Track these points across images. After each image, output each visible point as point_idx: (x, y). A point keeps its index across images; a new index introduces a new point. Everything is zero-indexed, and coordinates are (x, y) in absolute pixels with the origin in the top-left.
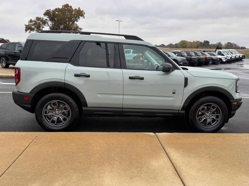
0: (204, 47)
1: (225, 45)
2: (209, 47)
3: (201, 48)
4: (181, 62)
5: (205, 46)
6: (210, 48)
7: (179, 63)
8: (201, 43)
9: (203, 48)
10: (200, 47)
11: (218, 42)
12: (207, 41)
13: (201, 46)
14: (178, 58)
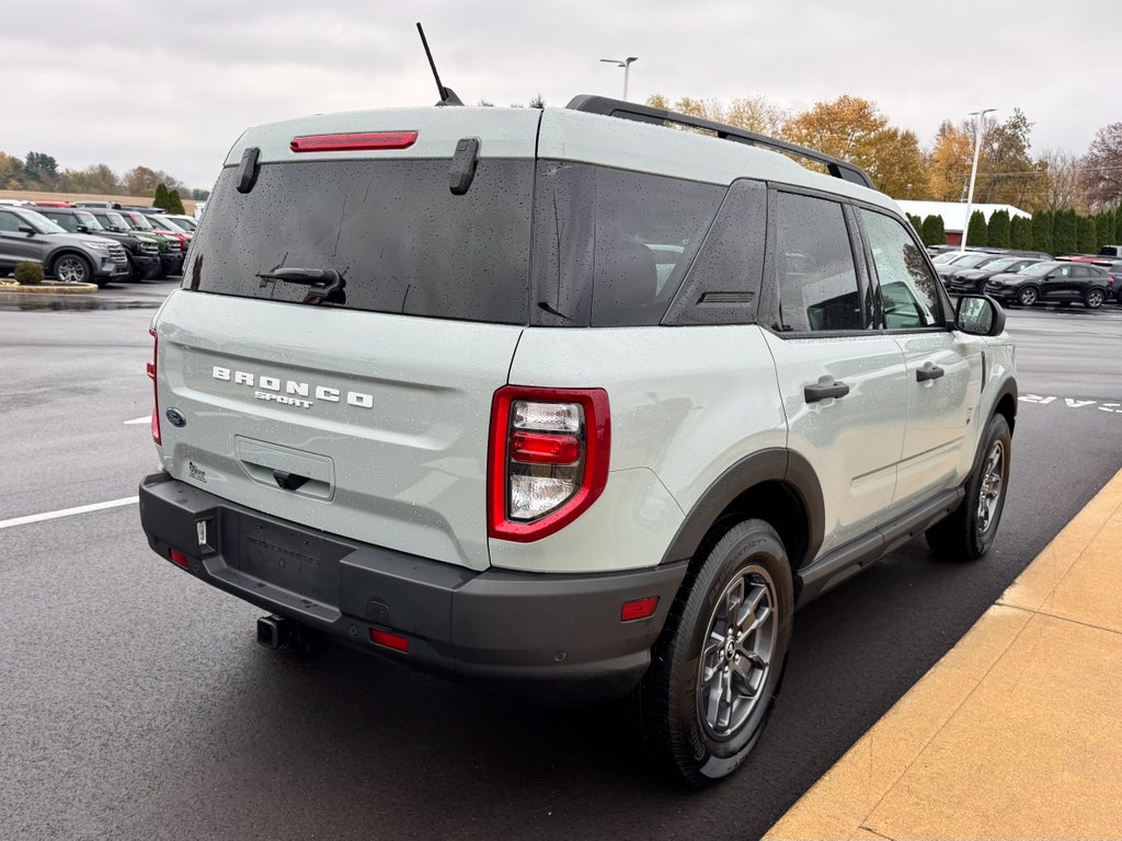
0: (31, 182)
1: (128, 177)
2: (57, 186)
3: (20, 189)
4: (104, 260)
5: (40, 182)
6: (64, 190)
7: (99, 265)
8: (15, 164)
9: (30, 190)
10: (14, 182)
11: (97, 165)
12: (44, 156)
13: (20, 180)
14: (88, 244)
